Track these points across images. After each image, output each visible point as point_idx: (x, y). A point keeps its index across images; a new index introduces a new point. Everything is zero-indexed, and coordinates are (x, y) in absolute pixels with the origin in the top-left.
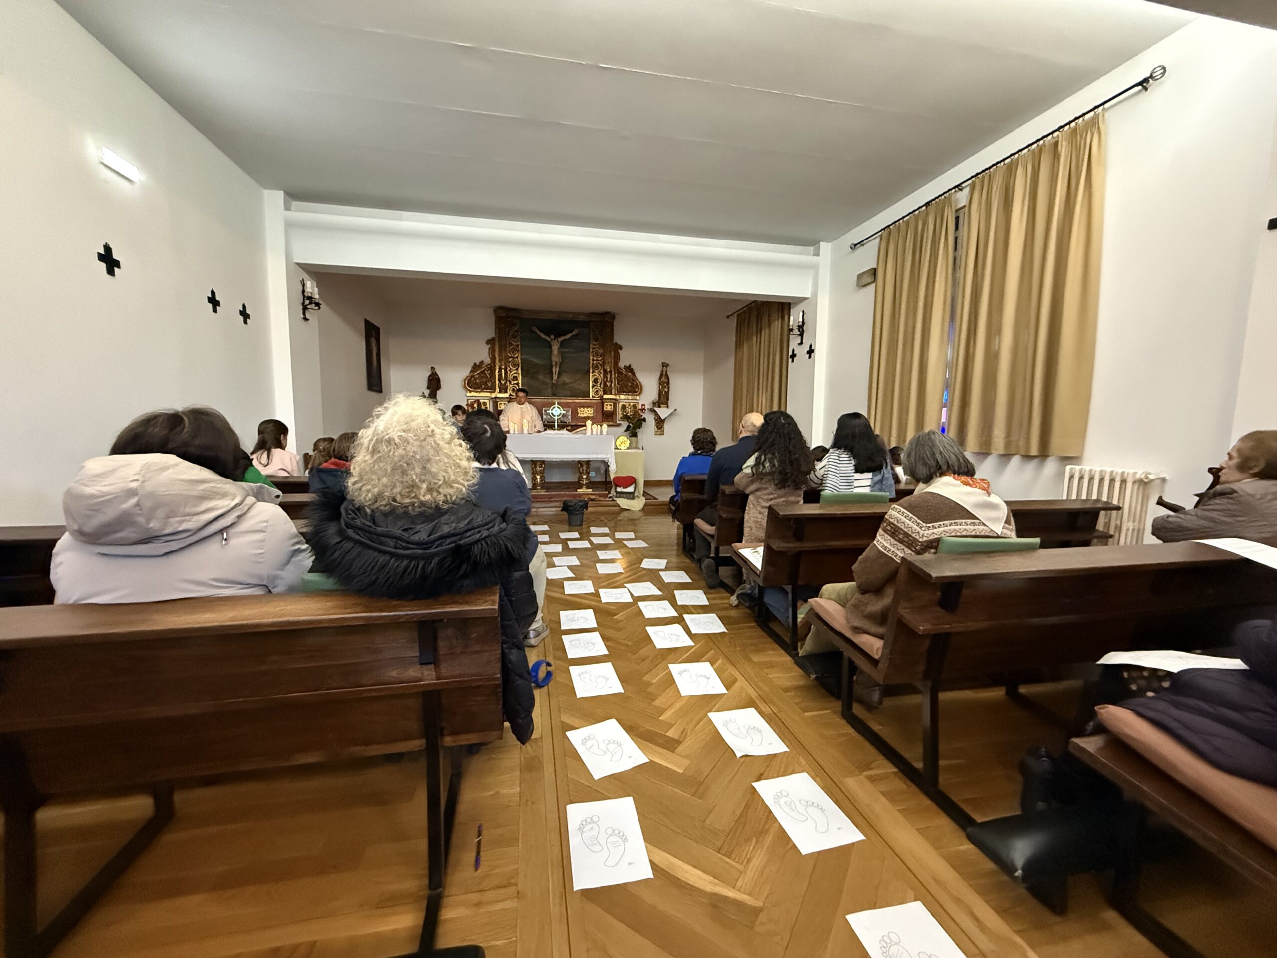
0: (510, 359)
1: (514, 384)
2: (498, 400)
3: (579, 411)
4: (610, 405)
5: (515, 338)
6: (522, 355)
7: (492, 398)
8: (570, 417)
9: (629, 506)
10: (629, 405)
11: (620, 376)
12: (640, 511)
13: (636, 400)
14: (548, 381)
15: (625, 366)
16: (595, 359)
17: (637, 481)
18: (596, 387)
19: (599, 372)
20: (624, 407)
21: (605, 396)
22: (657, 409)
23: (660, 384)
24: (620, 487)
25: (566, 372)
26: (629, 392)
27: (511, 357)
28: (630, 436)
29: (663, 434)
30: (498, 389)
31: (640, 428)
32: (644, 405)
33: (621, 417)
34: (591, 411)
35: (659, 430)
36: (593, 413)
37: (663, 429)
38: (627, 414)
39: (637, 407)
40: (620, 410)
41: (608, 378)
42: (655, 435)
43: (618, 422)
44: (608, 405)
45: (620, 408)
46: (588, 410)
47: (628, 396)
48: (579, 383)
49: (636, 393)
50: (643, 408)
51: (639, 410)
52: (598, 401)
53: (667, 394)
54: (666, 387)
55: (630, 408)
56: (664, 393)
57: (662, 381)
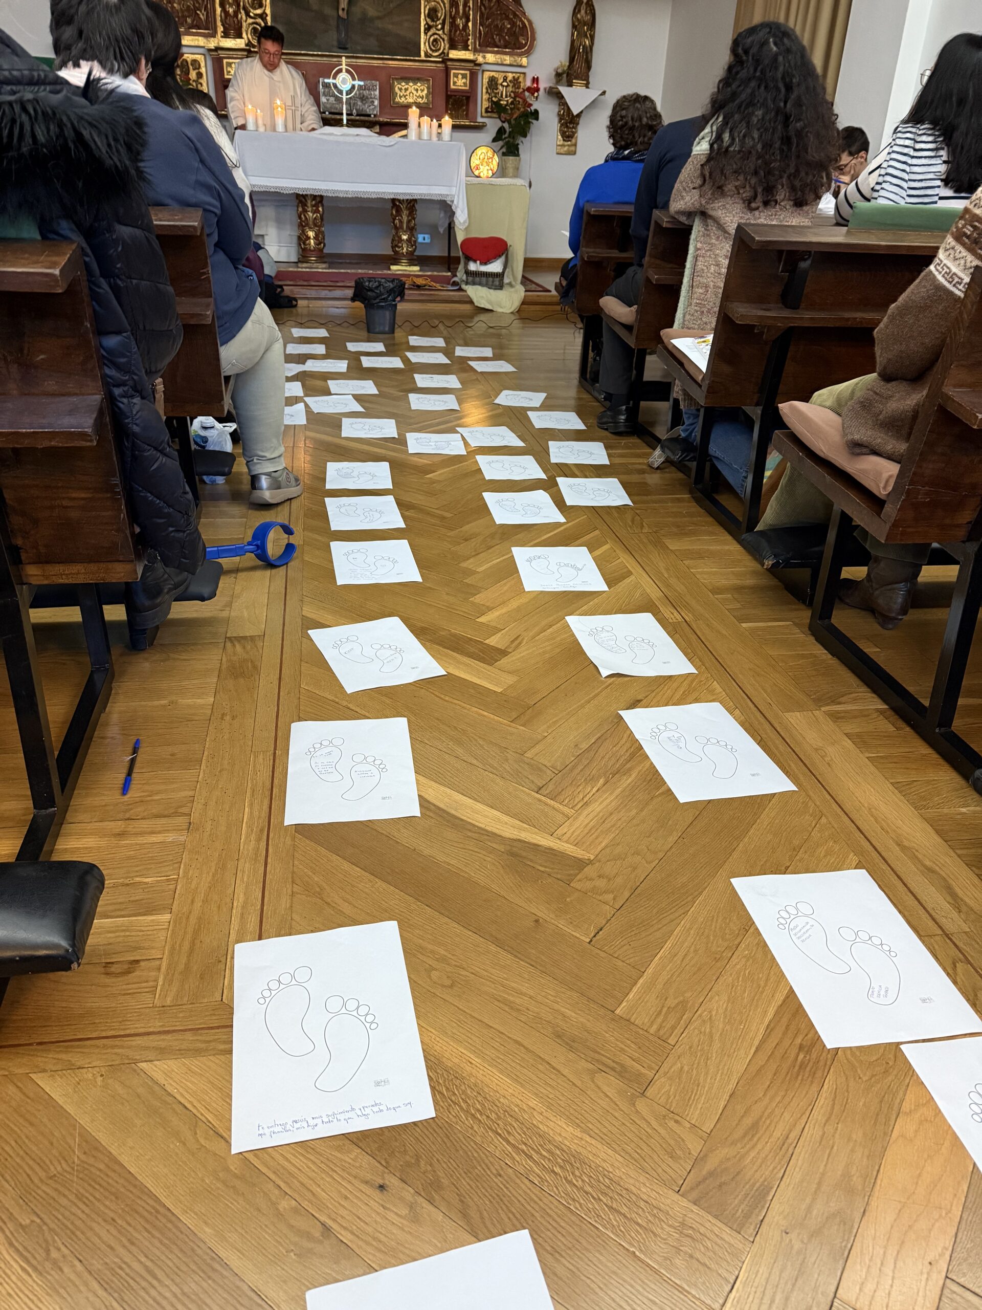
1: (256, 15)
2: (222, 54)
3: (396, 88)
4: (464, 76)
7: (210, 50)
8: (376, 103)
9: (490, 302)
10: (505, 80)
11: (486, 3)
12: (512, 313)
13: (521, 66)
17: (511, 249)
18: (433, 31)
20: (493, 82)
21: (454, 54)
22: (563, 90)
23: (574, 27)
24: (475, 261)
26: (506, 48)
28: (504, 154)
29: (575, 153)
30: (220, 29)
31: (525, 136)
32: (535, 80)
33: (486, 109)
34: (422, 91)
35: (566, 143)
36: (427, 95)
37: (574, 141)
38: (500, 100)
39: (522, 85)
40: (484, 91)
41: (461, 7)
42: (558, 154)
43: (480, 120)
44: (460, 76)
45: (484, 87)
46: (416, 87)
47: (502, 57)
48: (397, 19)
49: (519, 48)
50: (533, 87)
51: (524, 91)
52: (438, 65)
53: (587, 53)
54: (586, 36)
55: (506, 87)
56: (581, 51)
57: (578, 19)
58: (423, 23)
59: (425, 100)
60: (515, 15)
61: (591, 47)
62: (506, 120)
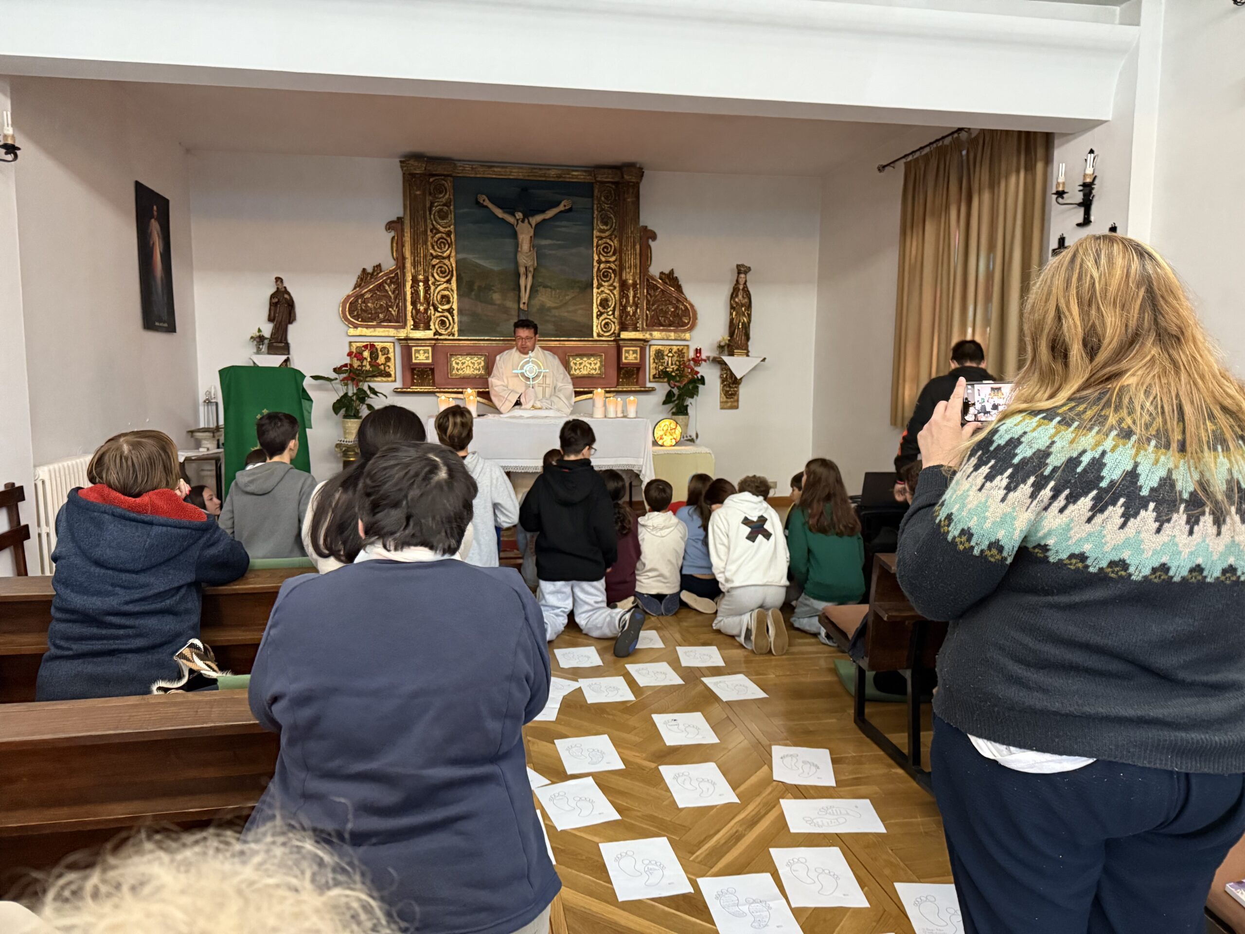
0: (435, 261)
1: (444, 310)
2: (411, 343)
3: (572, 364)
4: (635, 352)
5: (443, 218)
6: (457, 253)
7: (400, 340)
10: (670, 352)
11: (652, 292)
13: (685, 340)
14: (511, 304)
15: (662, 273)
16: (603, 259)
18: (605, 316)
19: (611, 285)
20: (659, 355)
21: (624, 335)
22: (726, 359)
23: (732, 308)
25: (545, 287)
26: (670, 325)
27: (436, 257)
28: (674, 414)
29: (737, 407)
30: (410, 322)
31: (692, 397)
32: (698, 351)
33: (654, 375)
34: (595, 364)
35: (729, 400)
36: (600, 368)
37: (736, 398)
38: (666, 368)
39: (686, 355)
40: (652, 361)
41: (631, 298)
42: (722, 408)
43: (649, 385)
44: (631, 352)
45: (651, 358)
46: (590, 361)
47: (668, 333)
48: (571, 308)
49: (683, 326)
50: (697, 357)
51: (689, 360)
52: (610, 343)
53: (746, 328)
54: (744, 315)
55: (672, 357)
56: (740, 327)
57: (736, 302)
58: (595, 310)
59: (598, 371)
60: (678, 301)
62: (675, 385)
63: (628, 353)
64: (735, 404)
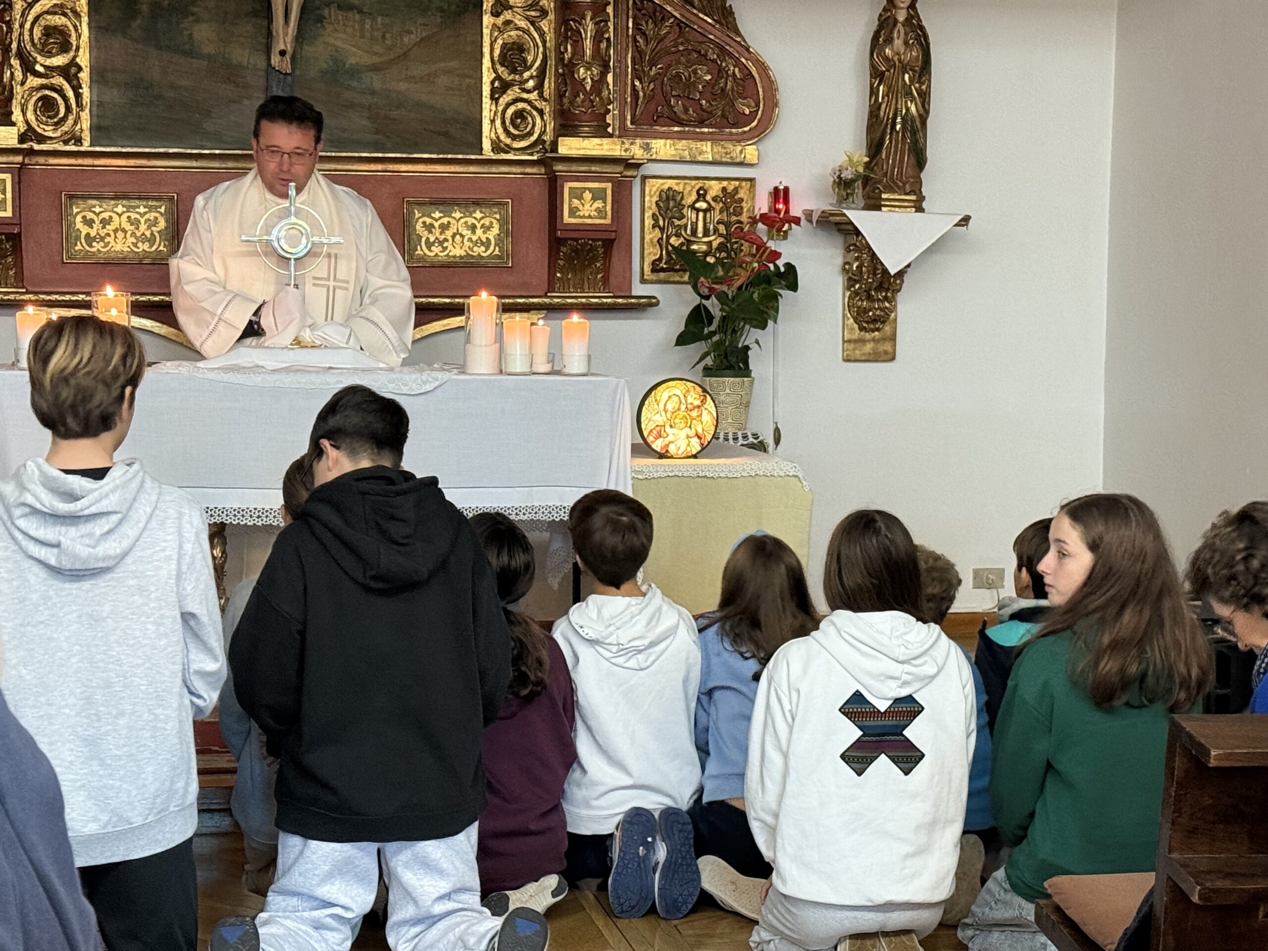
1: (51, 69)
4: (598, 195)
14: (243, 55)
18: (514, 92)
19: (534, 5)
20: (670, 204)
21: (569, 146)
22: (859, 218)
26: (701, 123)
28: (708, 372)
29: (891, 357)
32: (781, 195)
33: (654, 263)
34: (487, 229)
35: (868, 336)
36: (499, 240)
37: (887, 328)
39: (745, 205)
40: (649, 222)
41: (588, 44)
42: (847, 360)
44: (588, 196)
45: (648, 214)
46: (471, 221)
47: (693, 145)
48: (419, 70)
49: (735, 125)
50: (778, 211)
51: (754, 221)
52: (528, 170)
53: (914, 133)
54: (909, 94)
55: (705, 211)
56: (898, 127)
57: (887, 59)
58: (487, 77)
59: (495, 251)
60: (723, 52)
61: (924, 117)
62: (711, 290)
63: (580, 198)
64: (887, 347)
